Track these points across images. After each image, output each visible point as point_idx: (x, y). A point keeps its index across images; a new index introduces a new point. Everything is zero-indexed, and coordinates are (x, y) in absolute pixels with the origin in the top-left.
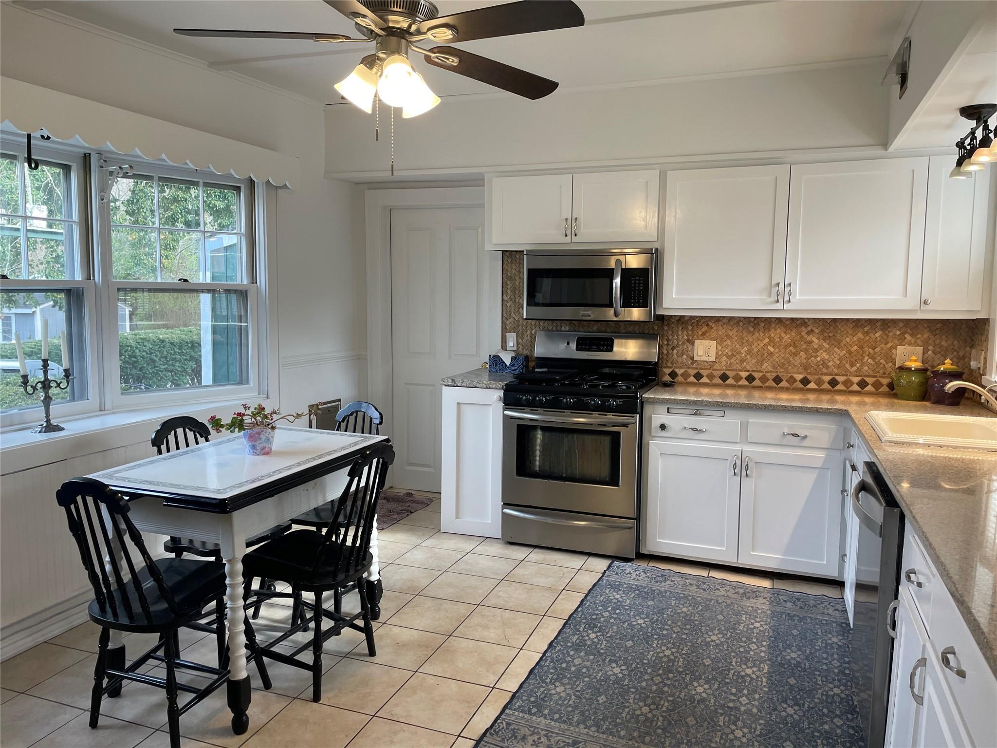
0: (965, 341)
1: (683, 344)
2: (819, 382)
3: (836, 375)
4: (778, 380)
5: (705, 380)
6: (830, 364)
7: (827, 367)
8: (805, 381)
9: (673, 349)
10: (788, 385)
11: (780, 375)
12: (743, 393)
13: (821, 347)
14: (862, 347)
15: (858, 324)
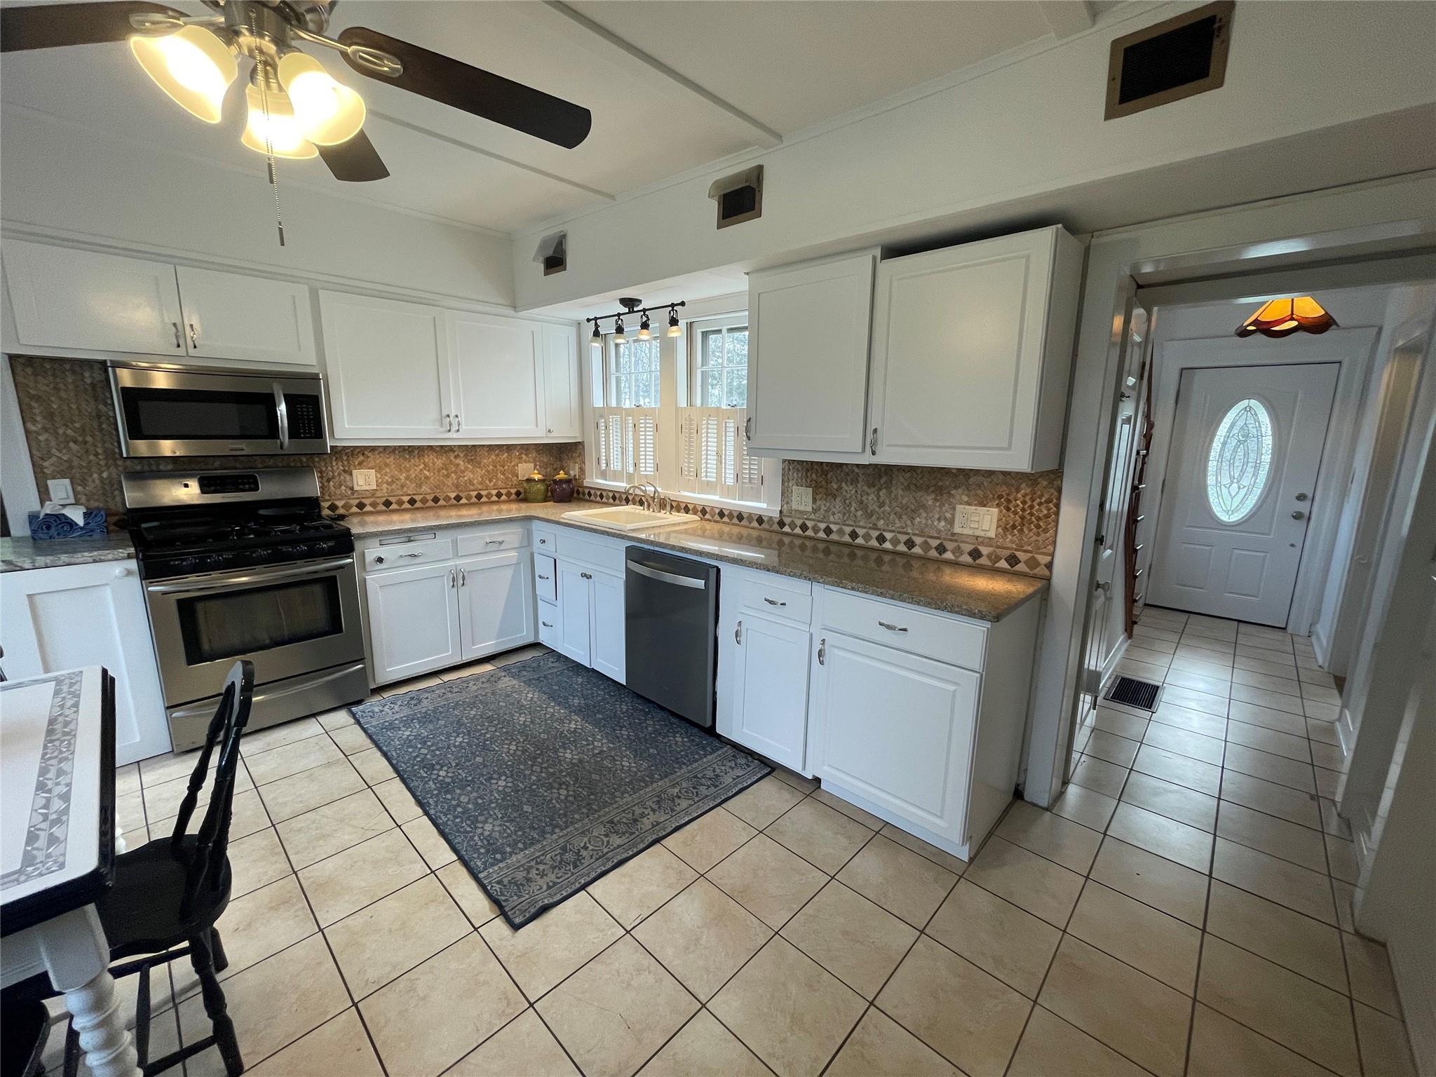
0: (556, 457)
1: (339, 474)
2: (469, 498)
3: (481, 490)
4: (436, 500)
5: (368, 508)
6: (475, 482)
7: (473, 485)
8: (458, 498)
9: (328, 481)
10: (445, 503)
11: (438, 495)
12: (407, 516)
13: (466, 468)
14: (495, 467)
15: (491, 448)
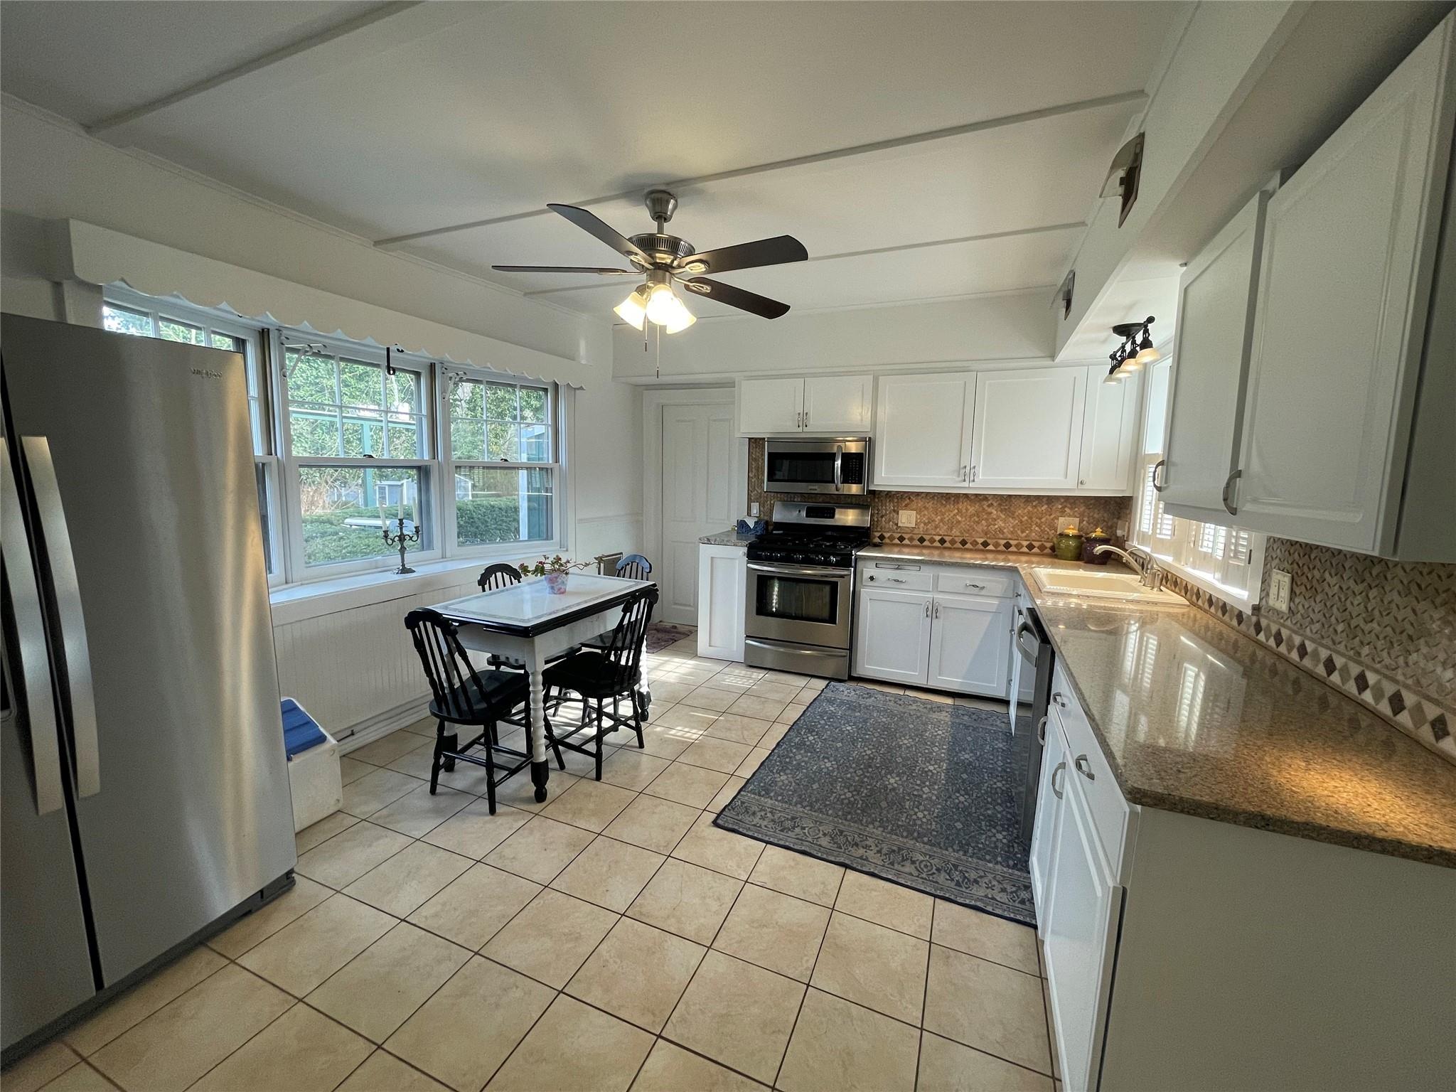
0: (1113, 514)
1: (890, 513)
2: (996, 545)
3: (1010, 539)
4: (964, 543)
5: (906, 542)
6: (1005, 531)
7: (1003, 533)
8: (985, 544)
9: (882, 517)
10: (971, 547)
11: (966, 539)
12: (936, 552)
13: (999, 517)
14: (1031, 518)
15: (1028, 499)
